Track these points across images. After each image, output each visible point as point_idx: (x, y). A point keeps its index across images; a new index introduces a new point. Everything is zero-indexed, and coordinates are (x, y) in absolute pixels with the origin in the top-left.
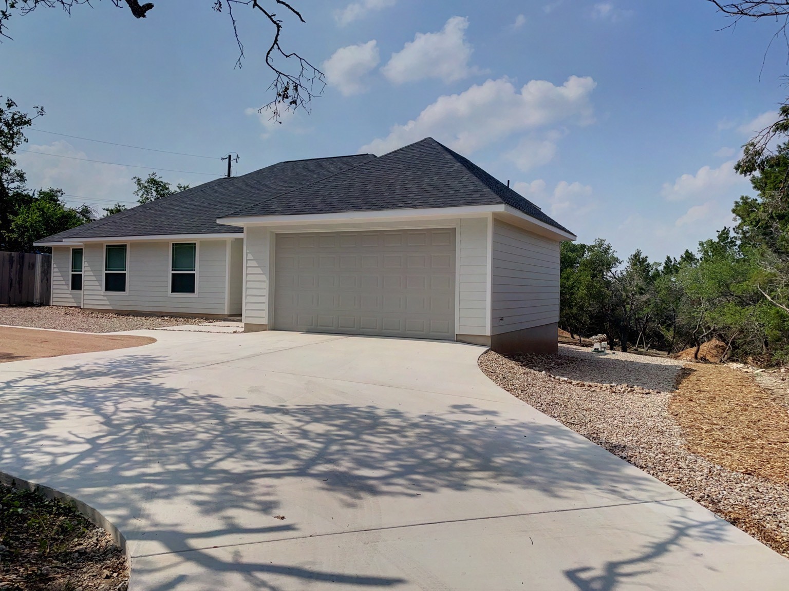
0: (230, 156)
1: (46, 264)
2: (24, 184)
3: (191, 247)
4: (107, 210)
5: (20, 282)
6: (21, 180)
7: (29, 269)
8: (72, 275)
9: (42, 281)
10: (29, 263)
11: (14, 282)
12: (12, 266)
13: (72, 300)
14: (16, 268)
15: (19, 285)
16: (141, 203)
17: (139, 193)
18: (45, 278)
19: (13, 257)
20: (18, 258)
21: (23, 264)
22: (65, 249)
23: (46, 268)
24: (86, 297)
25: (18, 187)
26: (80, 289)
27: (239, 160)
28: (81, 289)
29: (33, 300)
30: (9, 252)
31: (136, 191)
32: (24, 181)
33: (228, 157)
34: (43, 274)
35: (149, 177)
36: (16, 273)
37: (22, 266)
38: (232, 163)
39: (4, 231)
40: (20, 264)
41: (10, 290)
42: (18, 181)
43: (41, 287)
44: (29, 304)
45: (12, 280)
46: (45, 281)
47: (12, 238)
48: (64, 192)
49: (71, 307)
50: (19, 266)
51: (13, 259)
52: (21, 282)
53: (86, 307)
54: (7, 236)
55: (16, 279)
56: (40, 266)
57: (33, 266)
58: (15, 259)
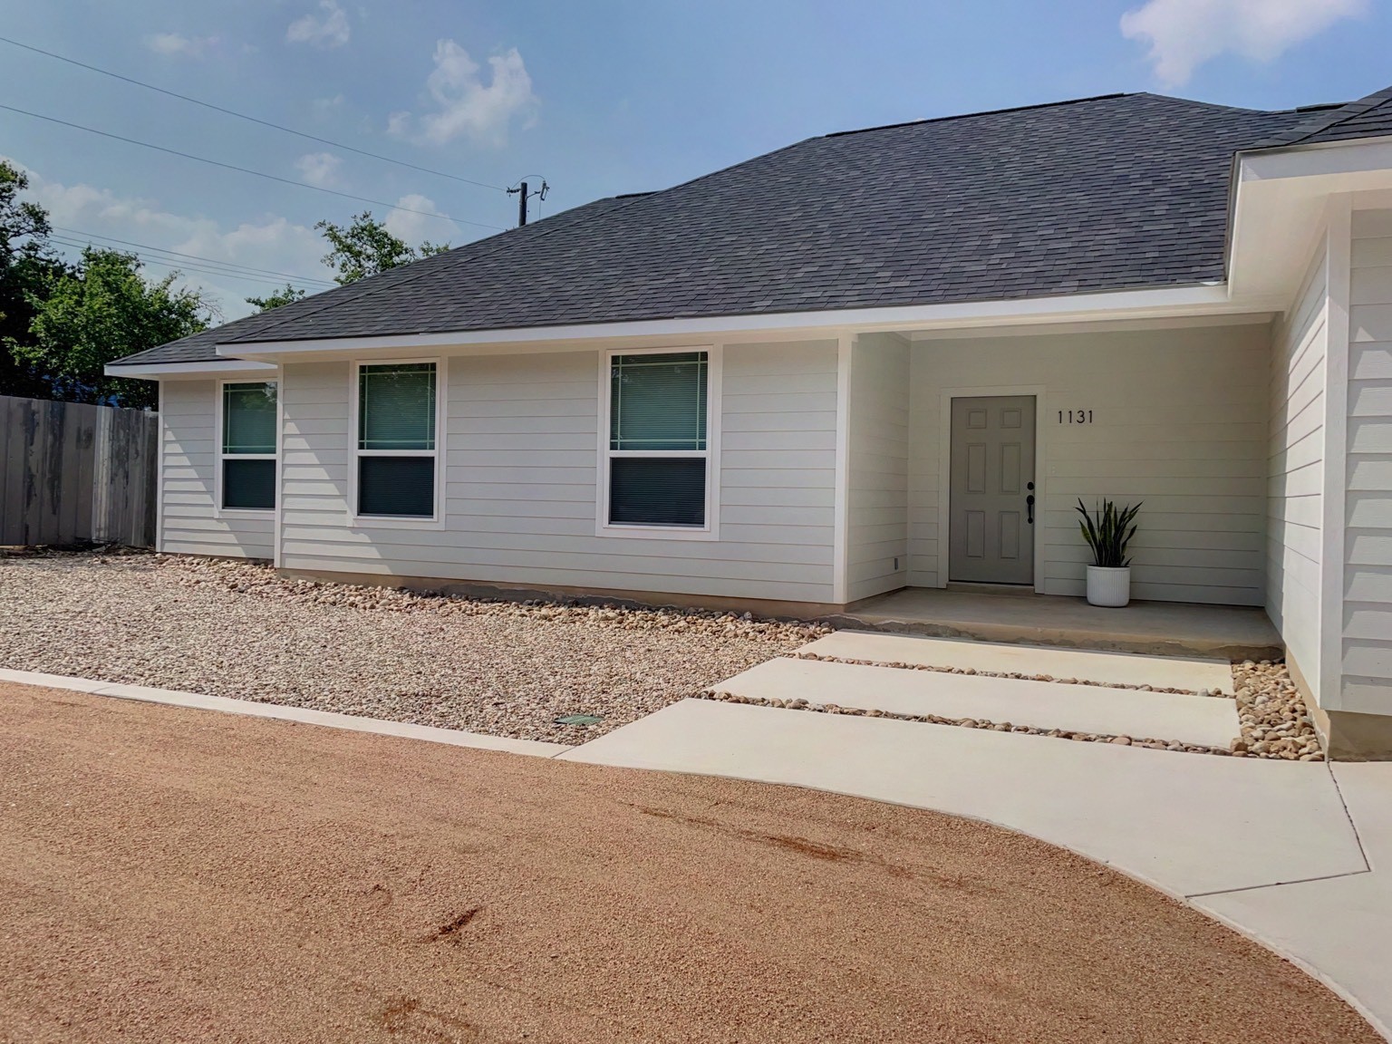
0: (524, 186)
1: (122, 432)
2: (47, 240)
3: (692, 366)
4: (257, 302)
5: (55, 478)
6: (37, 230)
7: (77, 447)
8: (226, 462)
9: (112, 480)
10: (79, 430)
11: (37, 483)
12: (32, 439)
13: (232, 538)
14: (45, 441)
15: (52, 488)
16: (342, 283)
17: (335, 261)
18: (121, 472)
19: (34, 413)
20: (49, 416)
21: (61, 435)
22: (199, 386)
23: (123, 443)
24: (289, 533)
25: (33, 247)
26: (270, 504)
27: (547, 195)
28: (272, 506)
29: (90, 533)
30: (25, 400)
31: (329, 254)
32: (45, 233)
33: (520, 187)
34: (116, 463)
35: (354, 224)
36: (44, 460)
37: (59, 436)
38: (529, 201)
39: (10, 339)
40: (54, 435)
41: (28, 504)
42: (29, 232)
43: (112, 496)
44: (78, 546)
45: (32, 477)
46: (120, 479)
47: (29, 360)
48: (141, 262)
49: (223, 559)
50: (50, 438)
51: (36, 416)
52: (56, 483)
53: (291, 564)
54: (20, 353)
55: (43, 474)
56: (107, 439)
57: (88, 438)
58: (40, 417)
